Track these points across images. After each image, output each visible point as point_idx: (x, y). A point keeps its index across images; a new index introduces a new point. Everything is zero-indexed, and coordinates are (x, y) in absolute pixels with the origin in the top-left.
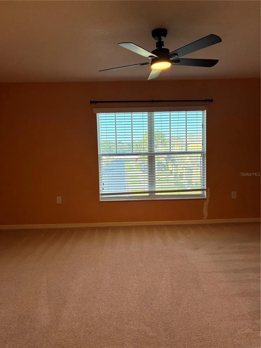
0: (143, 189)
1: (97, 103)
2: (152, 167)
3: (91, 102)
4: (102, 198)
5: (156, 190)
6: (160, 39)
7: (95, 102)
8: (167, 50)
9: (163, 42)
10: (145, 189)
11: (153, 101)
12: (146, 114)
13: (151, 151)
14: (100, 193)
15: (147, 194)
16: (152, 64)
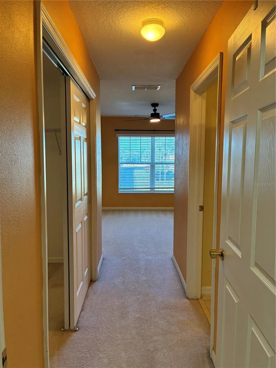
0: (147, 186)
1: (119, 131)
2: (153, 172)
3: (116, 130)
4: (120, 191)
5: (156, 187)
6: (155, 108)
7: (118, 130)
8: (159, 114)
9: (156, 109)
10: (148, 186)
11: (154, 130)
12: (150, 138)
13: (153, 162)
14: (119, 188)
15: (149, 190)
16: (151, 119)
